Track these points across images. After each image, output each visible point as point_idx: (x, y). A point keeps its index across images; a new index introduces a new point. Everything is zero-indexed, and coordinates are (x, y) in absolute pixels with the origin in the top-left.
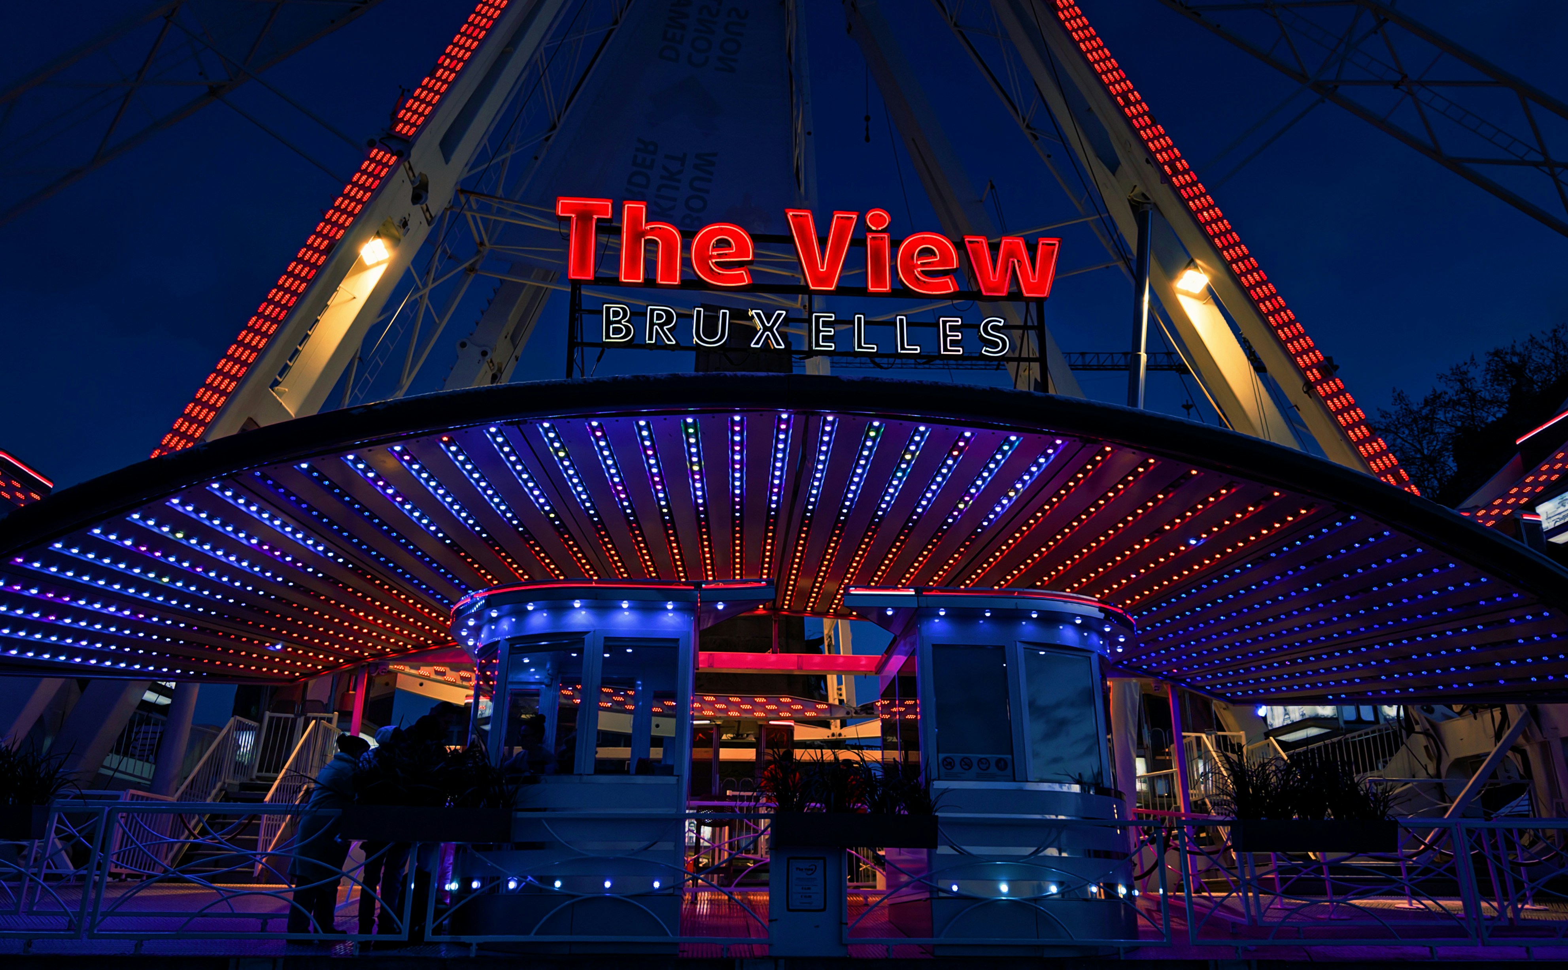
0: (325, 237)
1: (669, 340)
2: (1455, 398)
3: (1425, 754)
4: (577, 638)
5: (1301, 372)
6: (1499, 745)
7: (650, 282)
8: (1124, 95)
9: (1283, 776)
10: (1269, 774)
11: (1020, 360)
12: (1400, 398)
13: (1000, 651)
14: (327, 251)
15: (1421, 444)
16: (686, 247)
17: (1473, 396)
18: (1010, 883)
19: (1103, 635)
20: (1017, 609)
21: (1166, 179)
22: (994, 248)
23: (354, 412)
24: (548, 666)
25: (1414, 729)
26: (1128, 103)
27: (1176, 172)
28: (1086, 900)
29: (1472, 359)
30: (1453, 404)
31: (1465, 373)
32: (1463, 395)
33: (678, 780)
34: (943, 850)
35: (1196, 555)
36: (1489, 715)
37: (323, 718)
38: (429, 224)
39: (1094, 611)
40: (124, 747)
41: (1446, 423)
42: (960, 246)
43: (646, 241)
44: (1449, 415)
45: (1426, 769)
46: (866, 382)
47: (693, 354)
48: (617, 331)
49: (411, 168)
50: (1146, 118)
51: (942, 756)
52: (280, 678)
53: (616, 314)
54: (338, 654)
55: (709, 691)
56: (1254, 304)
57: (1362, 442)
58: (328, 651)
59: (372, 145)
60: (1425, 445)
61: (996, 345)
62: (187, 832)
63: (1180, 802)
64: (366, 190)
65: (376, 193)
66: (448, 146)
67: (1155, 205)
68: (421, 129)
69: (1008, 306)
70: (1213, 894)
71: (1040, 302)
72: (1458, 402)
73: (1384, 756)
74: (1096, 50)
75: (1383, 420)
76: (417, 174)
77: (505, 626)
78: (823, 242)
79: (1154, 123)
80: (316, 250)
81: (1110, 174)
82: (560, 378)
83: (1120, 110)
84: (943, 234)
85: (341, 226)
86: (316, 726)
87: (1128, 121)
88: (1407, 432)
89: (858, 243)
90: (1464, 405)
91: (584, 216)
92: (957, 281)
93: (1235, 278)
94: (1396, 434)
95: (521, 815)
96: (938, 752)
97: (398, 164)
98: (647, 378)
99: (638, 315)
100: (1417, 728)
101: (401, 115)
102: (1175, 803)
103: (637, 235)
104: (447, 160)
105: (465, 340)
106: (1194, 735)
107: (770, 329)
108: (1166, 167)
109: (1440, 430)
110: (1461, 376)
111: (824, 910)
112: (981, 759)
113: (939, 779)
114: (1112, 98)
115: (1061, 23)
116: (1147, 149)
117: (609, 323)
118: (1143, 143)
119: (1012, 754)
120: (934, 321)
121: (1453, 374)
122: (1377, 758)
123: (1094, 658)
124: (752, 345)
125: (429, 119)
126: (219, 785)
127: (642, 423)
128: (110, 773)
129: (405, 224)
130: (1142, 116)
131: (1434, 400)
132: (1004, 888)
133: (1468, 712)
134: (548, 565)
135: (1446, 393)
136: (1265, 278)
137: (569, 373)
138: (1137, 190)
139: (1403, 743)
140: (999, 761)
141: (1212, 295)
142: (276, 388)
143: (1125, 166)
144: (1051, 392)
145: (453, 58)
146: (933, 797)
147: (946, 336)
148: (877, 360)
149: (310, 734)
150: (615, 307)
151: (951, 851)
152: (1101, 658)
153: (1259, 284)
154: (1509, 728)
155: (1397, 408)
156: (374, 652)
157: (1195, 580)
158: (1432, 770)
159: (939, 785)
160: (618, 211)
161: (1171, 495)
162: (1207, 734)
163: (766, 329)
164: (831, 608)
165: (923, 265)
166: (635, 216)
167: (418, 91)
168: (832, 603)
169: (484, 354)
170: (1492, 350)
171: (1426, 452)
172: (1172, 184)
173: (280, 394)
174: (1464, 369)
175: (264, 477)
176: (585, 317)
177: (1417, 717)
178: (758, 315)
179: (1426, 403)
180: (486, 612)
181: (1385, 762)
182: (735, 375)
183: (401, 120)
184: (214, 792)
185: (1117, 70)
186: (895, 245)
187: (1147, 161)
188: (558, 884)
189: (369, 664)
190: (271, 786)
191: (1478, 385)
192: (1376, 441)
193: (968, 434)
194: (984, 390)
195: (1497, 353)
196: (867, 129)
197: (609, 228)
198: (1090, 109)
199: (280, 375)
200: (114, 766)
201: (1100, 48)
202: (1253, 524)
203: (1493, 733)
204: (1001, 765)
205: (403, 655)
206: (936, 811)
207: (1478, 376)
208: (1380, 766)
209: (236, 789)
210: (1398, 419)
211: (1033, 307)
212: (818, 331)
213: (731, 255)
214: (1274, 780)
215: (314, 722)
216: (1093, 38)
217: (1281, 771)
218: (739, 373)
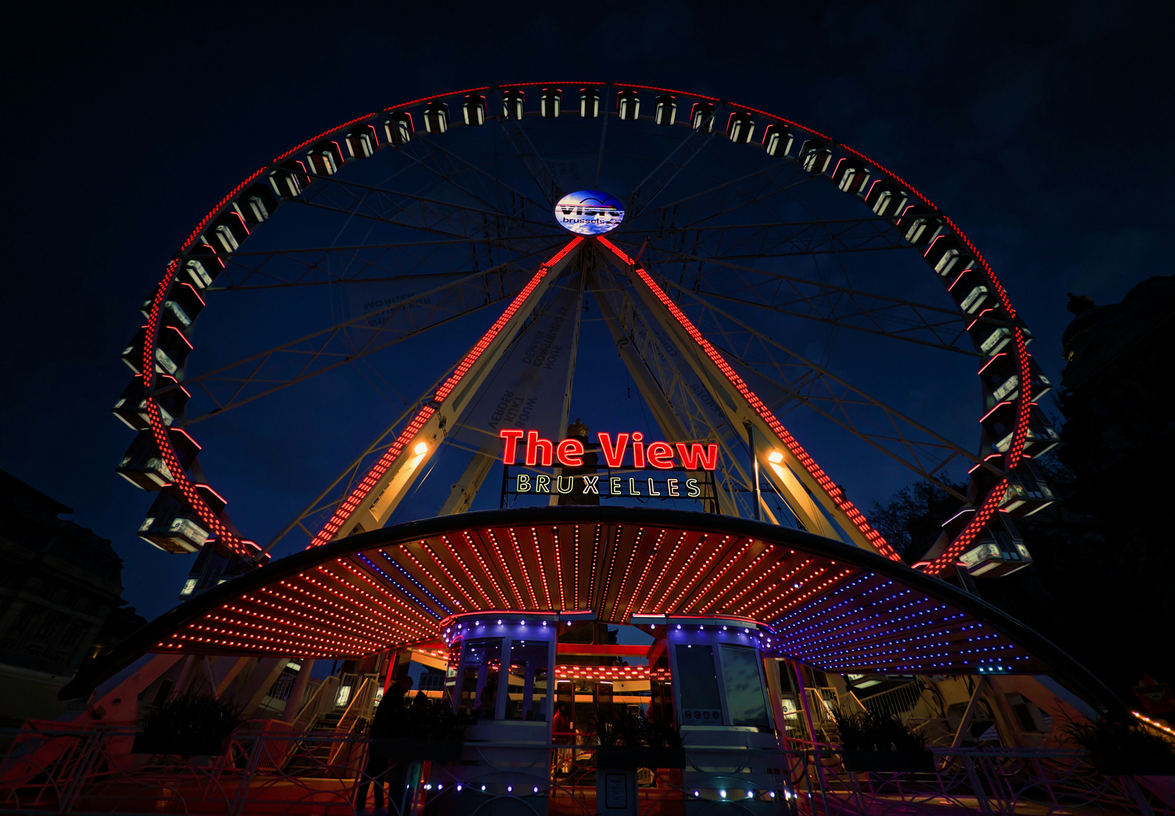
0: (401, 443)
1: (546, 490)
2: (903, 505)
3: (933, 701)
4: (499, 640)
5: (833, 498)
6: (972, 698)
7: (539, 465)
8: (736, 380)
9: (864, 722)
10: (857, 722)
11: (705, 498)
12: (877, 505)
13: (709, 648)
14: (401, 449)
15: (892, 528)
16: (555, 450)
17: (912, 504)
18: (727, 791)
19: (759, 638)
20: (716, 626)
21: (758, 414)
22: (689, 448)
23: (406, 525)
24: (483, 653)
25: (924, 686)
26: (738, 384)
27: (762, 411)
28: (769, 802)
29: (907, 487)
30: (903, 508)
31: (906, 494)
32: (906, 504)
33: (548, 724)
34: (689, 769)
35: (799, 593)
36: (963, 679)
37: (371, 677)
38: (445, 436)
39: (754, 626)
40: (273, 692)
41: (902, 517)
42: (674, 447)
43: (538, 447)
44: (902, 514)
45: (937, 712)
46: (636, 509)
47: (558, 497)
48: (524, 487)
49: (440, 414)
50: (746, 389)
51: (684, 710)
52: (354, 656)
53: (523, 479)
54: (384, 643)
55: (563, 664)
56: (805, 468)
57: (867, 532)
58: (379, 642)
59: (425, 405)
60: (894, 527)
61: (694, 492)
62: (295, 744)
63: (809, 730)
64: (420, 423)
65: (424, 424)
66: (455, 405)
67: (755, 425)
68: (445, 399)
69: (698, 473)
70: (836, 792)
71: (711, 471)
72: (905, 507)
73: (912, 701)
74: (722, 363)
75: (871, 516)
76: (442, 416)
77: (464, 632)
78: (614, 446)
79: (750, 392)
80: (397, 449)
81: (734, 413)
82: (497, 509)
83: (735, 387)
84: (665, 441)
85: (408, 439)
86: (369, 681)
87: (739, 391)
88: (884, 522)
89: (630, 445)
90: (908, 509)
91: (512, 436)
92: (674, 463)
93: (795, 456)
94: (879, 522)
95: (467, 744)
96: (682, 708)
97: (435, 412)
98: (536, 508)
99: (533, 480)
100: (926, 686)
101: (437, 393)
102: (806, 731)
103: (533, 444)
104: (455, 410)
105: (454, 484)
106: (810, 689)
107: (592, 485)
108: (757, 409)
109: (900, 521)
110: (903, 495)
111: (626, 808)
112: (705, 712)
113: (684, 724)
114: (731, 382)
115: (706, 353)
116: (749, 402)
117: (520, 483)
118: (747, 400)
119: (721, 709)
120: (664, 480)
121: (900, 494)
122: (908, 702)
123: (757, 651)
124: (584, 492)
125: (449, 394)
126: (316, 715)
127: (533, 529)
128: (264, 707)
129: (435, 437)
130: (744, 389)
131: (893, 506)
132: (723, 794)
133: (951, 677)
134: (486, 597)
135: (899, 503)
136: (808, 456)
137: (501, 506)
138: (745, 419)
139: (920, 695)
140: (714, 713)
141: (787, 465)
142: (372, 509)
143: (739, 409)
144: (721, 513)
145: (460, 371)
146: (681, 736)
147: (671, 487)
148: (641, 499)
149: (364, 686)
150: (523, 476)
151: (693, 770)
152: (760, 651)
153: (806, 459)
154: (975, 687)
155: (877, 510)
156: (400, 642)
157: (800, 605)
158: (939, 711)
159: (684, 728)
160: (526, 435)
161: (783, 563)
162: (817, 689)
163: (590, 485)
164: (622, 619)
165: (658, 456)
166: (533, 436)
167: (446, 384)
168: (623, 617)
169: (463, 490)
170: (915, 483)
171: (895, 531)
172: (761, 416)
173: (373, 511)
174: (905, 492)
175: (362, 556)
176: (510, 480)
177: (925, 680)
178: (586, 478)
179: (890, 508)
180: (456, 625)
181: (913, 706)
182: (576, 507)
183: (438, 395)
184: (313, 720)
185: (731, 371)
186: (646, 447)
187: (749, 407)
188: (484, 788)
189: (398, 648)
190: (342, 716)
191: (912, 499)
192: (874, 532)
193: (685, 534)
194: (691, 513)
195: (918, 484)
196: (629, 393)
197: (522, 442)
198: (721, 386)
199: (374, 503)
200: (266, 704)
201: (723, 362)
202: (823, 578)
203: (967, 690)
204: (716, 715)
205: (415, 644)
206: (684, 744)
207: (911, 494)
208: (911, 707)
209: (323, 718)
210: (879, 515)
211: (709, 474)
212: (613, 486)
213: (574, 452)
214: (860, 725)
215: (367, 679)
216: (720, 359)
217: (863, 720)
218: (578, 506)
